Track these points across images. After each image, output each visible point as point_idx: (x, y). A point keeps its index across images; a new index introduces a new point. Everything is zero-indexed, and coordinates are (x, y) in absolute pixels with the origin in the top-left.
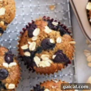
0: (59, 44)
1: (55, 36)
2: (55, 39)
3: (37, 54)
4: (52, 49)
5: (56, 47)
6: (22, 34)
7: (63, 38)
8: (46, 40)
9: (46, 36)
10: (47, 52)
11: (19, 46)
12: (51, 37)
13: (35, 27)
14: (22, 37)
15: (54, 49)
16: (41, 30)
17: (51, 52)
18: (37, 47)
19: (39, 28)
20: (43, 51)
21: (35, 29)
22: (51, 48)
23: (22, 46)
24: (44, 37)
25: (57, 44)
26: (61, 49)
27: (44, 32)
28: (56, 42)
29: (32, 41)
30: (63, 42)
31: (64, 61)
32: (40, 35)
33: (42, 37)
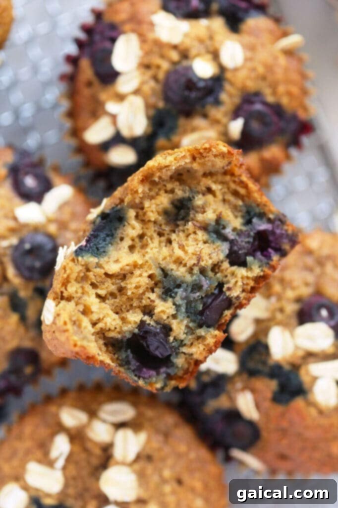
0: (236, 70)
1: (208, 43)
2: (215, 55)
3: (161, 141)
4: (218, 103)
5: (227, 87)
6: (70, 79)
7: (247, 39)
8: (176, 72)
9: (175, 56)
10: (199, 122)
11: (76, 133)
12: (193, 52)
13: (113, 34)
14: (72, 94)
15: (224, 97)
16: (143, 39)
17: (217, 113)
18: (152, 112)
19: (134, 31)
20: (182, 121)
21: (113, 40)
22: (210, 99)
23: (85, 128)
24: (165, 65)
25: (228, 75)
26: (251, 85)
27: (158, 43)
28: (222, 69)
29: (121, 98)
30: (249, 54)
31: (281, 132)
32: (146, 61)
33: (158, 67)
